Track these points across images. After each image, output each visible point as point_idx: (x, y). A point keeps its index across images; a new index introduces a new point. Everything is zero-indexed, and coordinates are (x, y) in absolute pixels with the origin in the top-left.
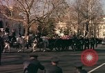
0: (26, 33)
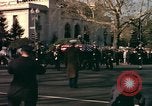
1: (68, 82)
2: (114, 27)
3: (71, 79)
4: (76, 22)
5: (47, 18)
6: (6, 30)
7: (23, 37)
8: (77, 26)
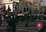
0: (39, 13)
1: (25, 25)
2: (39, 9)
3: (26, 24)
4: (27, 7)
5: (18, 6)
6: (6, 9)
8: (28, 8)
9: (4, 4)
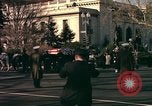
4: (127, 25)
6: (56, 34)
7: (74, 41)
9: (50, 17)
